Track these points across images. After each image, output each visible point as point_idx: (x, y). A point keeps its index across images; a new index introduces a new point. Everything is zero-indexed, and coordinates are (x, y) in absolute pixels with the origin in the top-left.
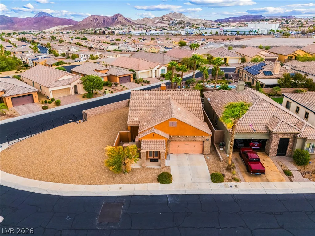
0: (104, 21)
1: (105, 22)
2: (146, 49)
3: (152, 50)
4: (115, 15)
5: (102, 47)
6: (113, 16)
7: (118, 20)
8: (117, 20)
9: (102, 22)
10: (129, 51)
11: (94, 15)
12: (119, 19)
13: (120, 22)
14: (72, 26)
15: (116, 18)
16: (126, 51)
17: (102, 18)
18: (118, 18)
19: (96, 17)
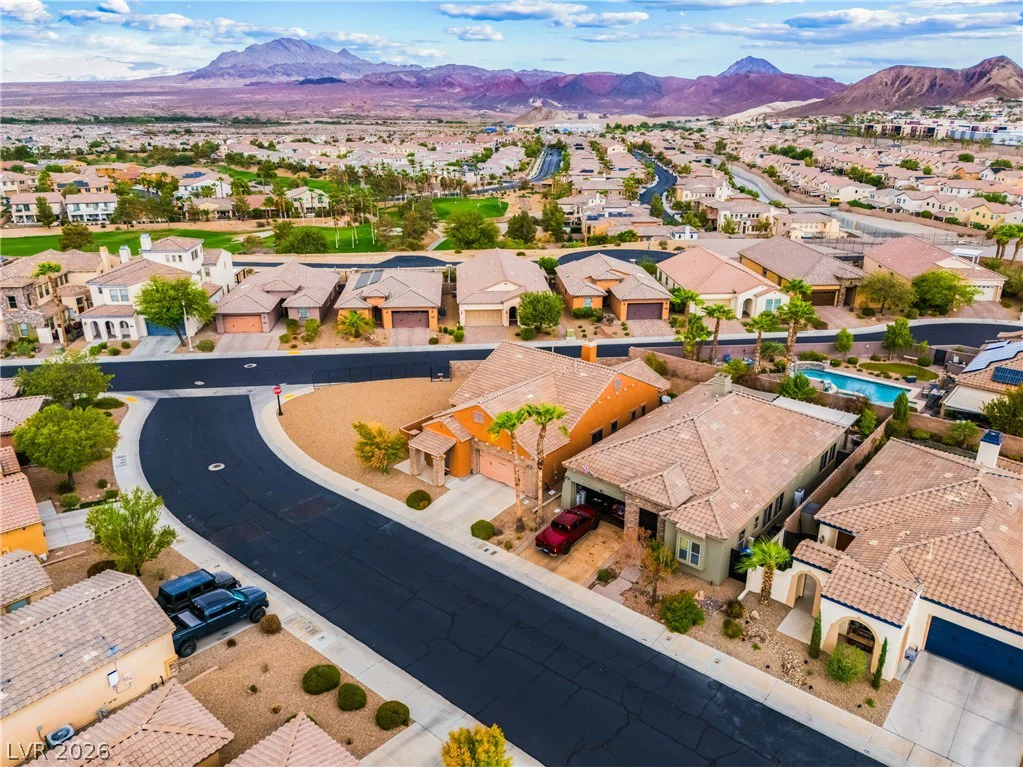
0: (933, 85)
1: (937, 87)
2: (956, 209)
3: (978, 213)
4: (982, 63)
5: (822, 189)
6: (976, 67)
7: (989, 80)
8: (986, 79)
9: (924, 90)
10: (898, 211)
11: (902, 67)
12: (997, 76)
13: (996, 89)
14: (814, 103)
15: (982, 75)
16: (890, 211)
17: (929, 73)
18: (995, 72)
19: (906, 72)
